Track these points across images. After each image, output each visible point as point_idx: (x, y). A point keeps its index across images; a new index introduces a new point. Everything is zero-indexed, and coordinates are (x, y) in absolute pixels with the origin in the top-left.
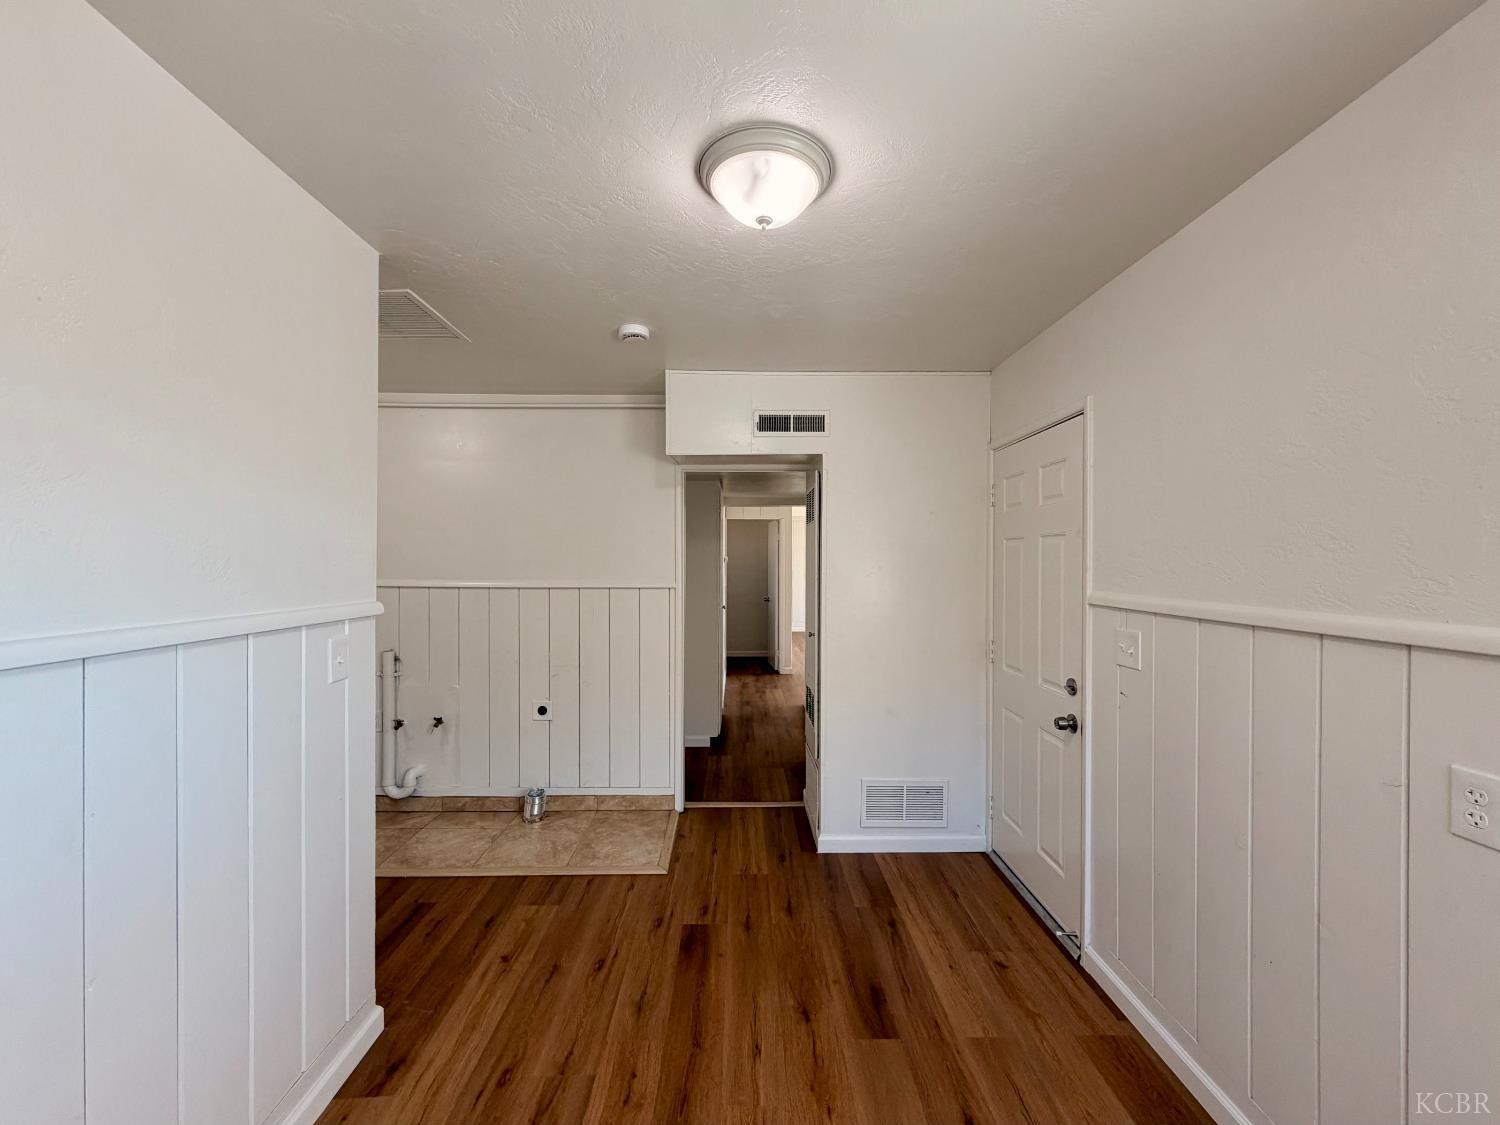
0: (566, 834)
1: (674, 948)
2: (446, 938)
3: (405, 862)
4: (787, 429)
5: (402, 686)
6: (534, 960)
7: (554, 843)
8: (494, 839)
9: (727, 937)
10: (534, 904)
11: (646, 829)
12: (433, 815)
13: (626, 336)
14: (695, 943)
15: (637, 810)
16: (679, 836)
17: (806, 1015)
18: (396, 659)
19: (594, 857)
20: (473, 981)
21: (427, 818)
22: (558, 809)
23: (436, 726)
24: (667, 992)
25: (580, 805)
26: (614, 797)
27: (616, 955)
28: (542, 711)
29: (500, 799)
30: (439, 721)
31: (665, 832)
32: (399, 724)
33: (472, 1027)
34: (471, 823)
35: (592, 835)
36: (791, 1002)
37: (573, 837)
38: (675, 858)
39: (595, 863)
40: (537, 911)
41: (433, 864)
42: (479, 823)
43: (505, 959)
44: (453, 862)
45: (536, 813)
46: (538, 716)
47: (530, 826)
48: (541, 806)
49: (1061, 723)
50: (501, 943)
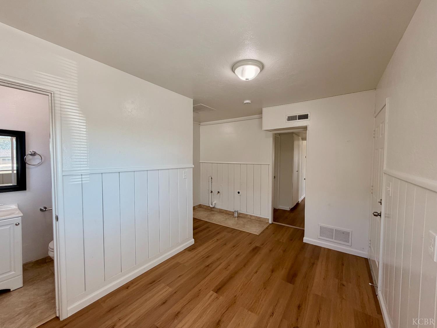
0: (241, 222)
1: (251, 248)
2: (210, 233)
3: (209, 219)
4: (296, 119)
5: (212, 184)
6: (222, 242)
7: (237, 222)
8: (226, 219)
9: (264, 251)
10: (227, 232)
11: (259, 225)
12: (217, 212)
13: (245, 104)
14: (256, 250)
15: (260, 220)
16: (267, 228)
17: (273, 271)
18: (211, 178)
19: (244, 227)
20: (211, 241)
21: (216, 212)
22: (241, 216)
23: (218, 193)
24: (244, 255)
25: (247, 216)
26: (254, 216)
27: (238, 246)
28: (239, 193)
29: (230, 212)
30: (219, 192)
31: (263, 227)
32: (212, 192)
33: (206, 248)
34: (224, 215)
35: (246, 223)
36: (271, 268)
37: (242, 222)
38: (262, 232)
39: (244, 228)
40: (228, 234)
41: (213, 221)
42: (225, 216)
43: (217, 240)
44: (217, 221)
45: (236, 216)
46: (238, 194)
47: (234, 218)
48: (237, 215)
49: (375, 214)
50: (218, 237)
